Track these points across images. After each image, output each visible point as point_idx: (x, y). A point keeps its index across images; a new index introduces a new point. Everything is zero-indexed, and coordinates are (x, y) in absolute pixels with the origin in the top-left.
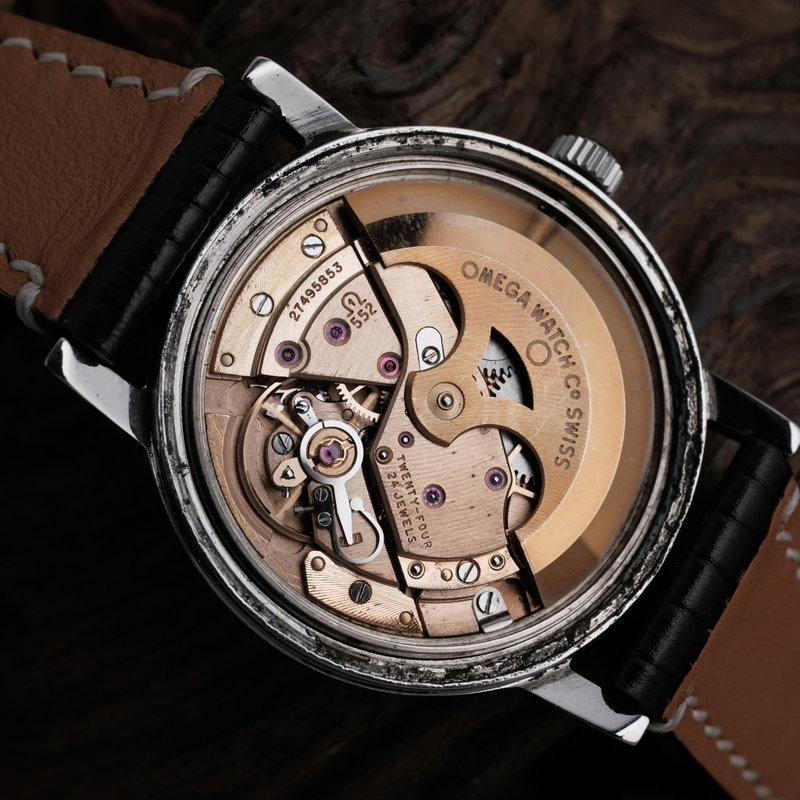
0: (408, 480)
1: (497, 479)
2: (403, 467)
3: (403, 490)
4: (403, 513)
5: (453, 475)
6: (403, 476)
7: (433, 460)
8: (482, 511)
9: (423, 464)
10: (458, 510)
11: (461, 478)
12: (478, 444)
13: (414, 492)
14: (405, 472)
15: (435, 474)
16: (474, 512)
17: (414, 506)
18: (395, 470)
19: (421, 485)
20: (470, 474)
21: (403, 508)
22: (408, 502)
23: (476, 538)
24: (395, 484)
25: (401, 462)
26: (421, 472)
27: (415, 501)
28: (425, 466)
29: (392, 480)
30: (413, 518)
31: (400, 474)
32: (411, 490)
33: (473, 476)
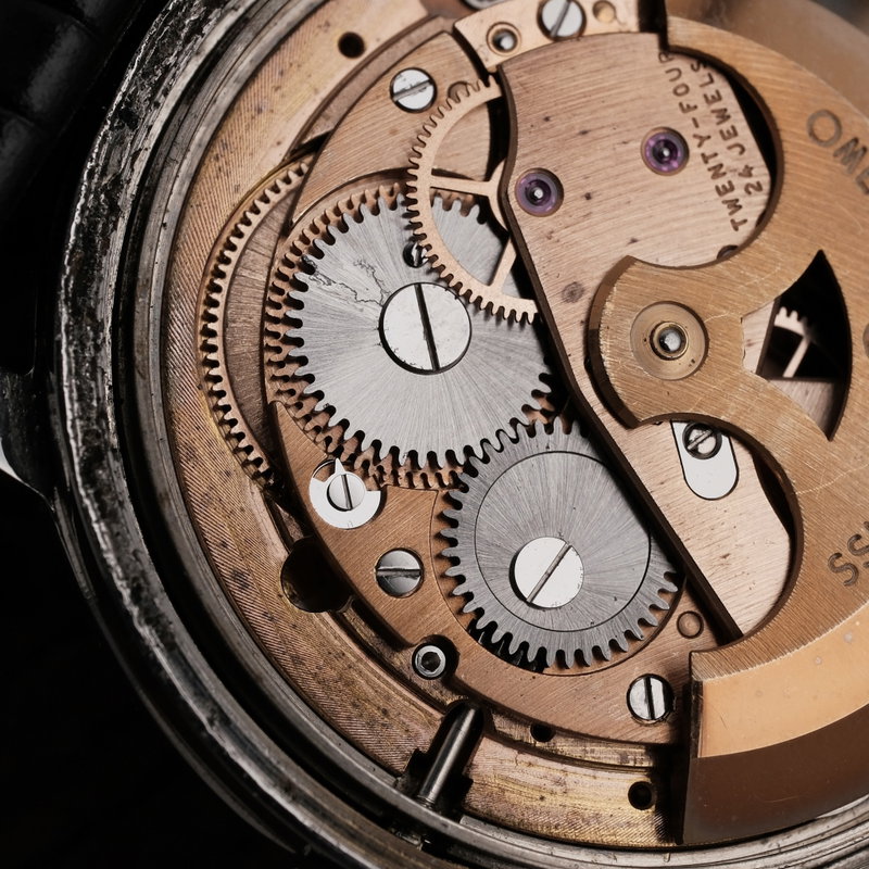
0: (721, 182)
1: (539, 193)
2: (734, 206)
3: (729, 159)
4: (723, 116)
5: (632, 197)
6: (732, 188)
7: (676, 225)
8: (563, 127)
9: (694, 215)
10: (614, 126)
11: (613, 192)
12: (585, 261)
13: (705, 159)
14: (730, 196)
15: (669, 196)
16: (578, 123)
17: (703, 131)
18: (748, 199)
19: (694, 173)
20: (595, 200)
21: (726, 126)
22: (717, 138)
23: (569, 74)
24: (748, 172)
25: (738, 216)
26: (696, 199)
27: (702, 140)
28: (691, 211)
29: (752, 181)
30: (703, 108)
31: (738, 193)
32: (712, 163)
33: (588, 197)
